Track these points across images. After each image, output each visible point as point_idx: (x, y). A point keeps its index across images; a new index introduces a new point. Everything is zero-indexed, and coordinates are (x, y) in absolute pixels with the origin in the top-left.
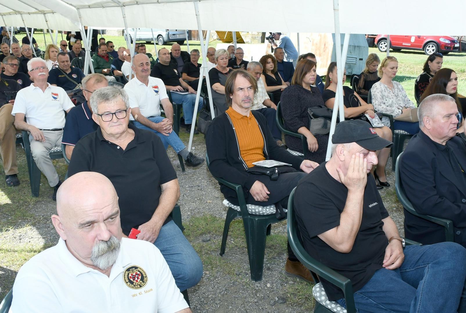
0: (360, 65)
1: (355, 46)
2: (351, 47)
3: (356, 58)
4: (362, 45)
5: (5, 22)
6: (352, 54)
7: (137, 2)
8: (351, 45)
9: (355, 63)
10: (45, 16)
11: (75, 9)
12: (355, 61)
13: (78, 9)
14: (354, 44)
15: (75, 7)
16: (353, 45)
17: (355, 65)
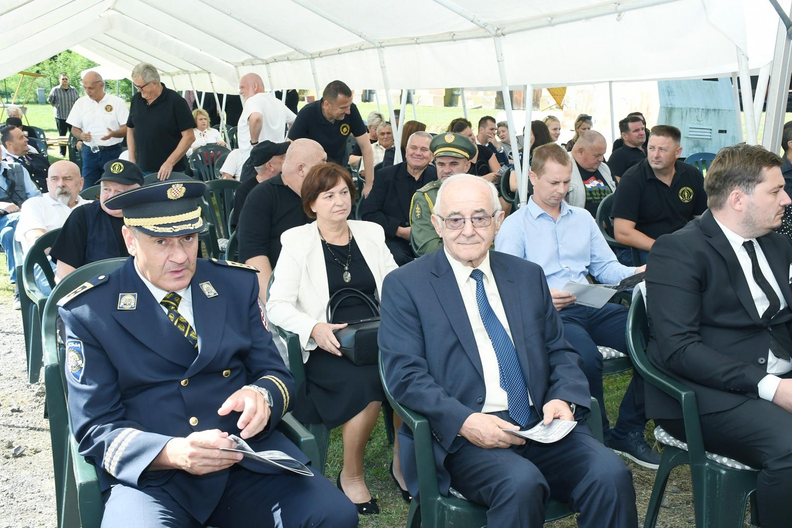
0: (720, 141)
1: (708, 110)
2: (699, 111)
3: (711, 130)
4: (724, 107)
5: (175, 84)
6: (701, 123)
7: (275, 60)
8: (698, 109)
9: (709, 137)
10: (210, 76)
11: (232, 67)
12: (709, 134)
13: (236, 67)
14: (706, 106)
15: (232, 64)
16: (704, 107)
17: (710, 141)
